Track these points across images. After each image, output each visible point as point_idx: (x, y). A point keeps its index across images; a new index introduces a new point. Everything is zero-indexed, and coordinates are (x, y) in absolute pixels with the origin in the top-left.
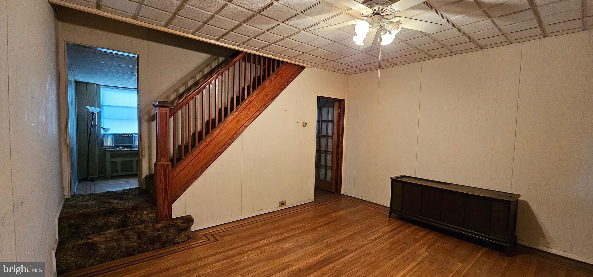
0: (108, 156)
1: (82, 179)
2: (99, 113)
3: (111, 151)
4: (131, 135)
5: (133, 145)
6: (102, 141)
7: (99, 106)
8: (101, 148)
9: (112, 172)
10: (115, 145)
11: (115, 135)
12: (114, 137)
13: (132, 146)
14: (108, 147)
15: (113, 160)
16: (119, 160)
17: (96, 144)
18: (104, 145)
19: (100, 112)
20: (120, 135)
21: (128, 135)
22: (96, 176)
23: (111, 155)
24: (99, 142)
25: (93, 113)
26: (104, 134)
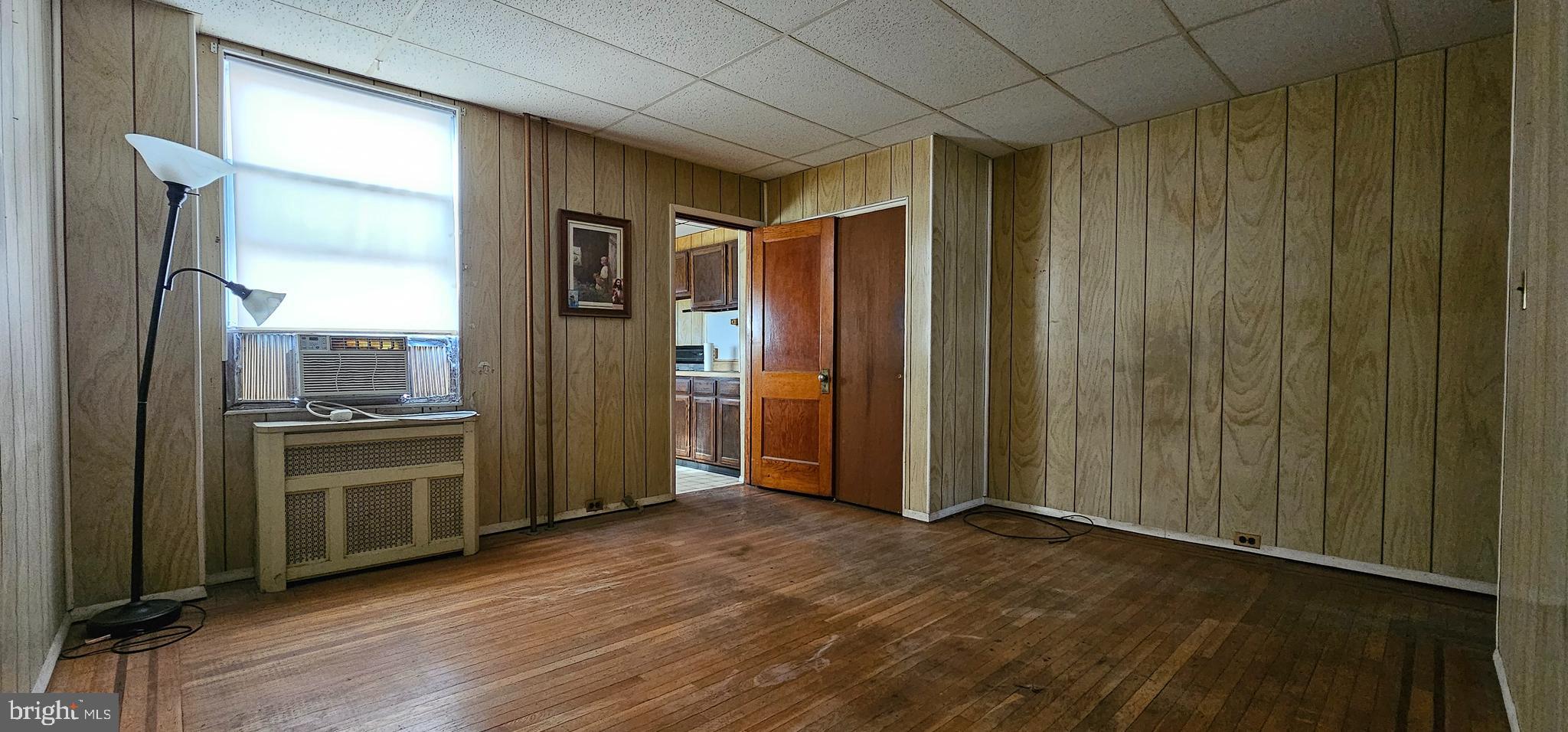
0: (269, 461)
1: (93, 628)
2: (215, 190)
3: (286, 433)
4: (392, 340)
5: (405, 396)
6: (228, 372)
7: (213, 146)
8: (224, 416)
9: (292, 556)
10: (310, 398)
11: (309, 339)
12: (301, 348)
13: (397, 400)
14: (265, 409)
15: (304, 483)
16: (334, 482)
17: (193, 392)
18: (245, 398)
19: (217, 185)
20: (338, 342)
21: (381, 340)
22: (196, 592)
23: (286, 456)
24: (209, 380)
25: (176, 191)
26: (245, 335)
